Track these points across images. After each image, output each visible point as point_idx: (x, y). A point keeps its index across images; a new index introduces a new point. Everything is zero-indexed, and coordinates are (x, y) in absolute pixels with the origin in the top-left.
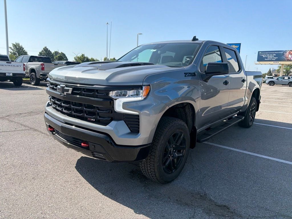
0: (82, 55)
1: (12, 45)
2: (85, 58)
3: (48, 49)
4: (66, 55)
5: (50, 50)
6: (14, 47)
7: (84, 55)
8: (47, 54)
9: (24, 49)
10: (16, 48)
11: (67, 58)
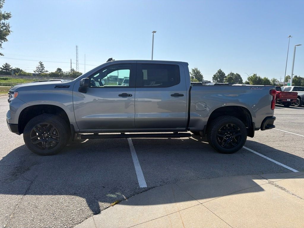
0: (254, 75)
1: (191, 70)
2: (257, 77)
3: (222, 71)
4: (241, 76)
5: (224, 72)
6: (193, 71)
7: (256, 75)
8: (221, 75)
9: (201, 73)
10: (195, 72)
11: (242, 79)
